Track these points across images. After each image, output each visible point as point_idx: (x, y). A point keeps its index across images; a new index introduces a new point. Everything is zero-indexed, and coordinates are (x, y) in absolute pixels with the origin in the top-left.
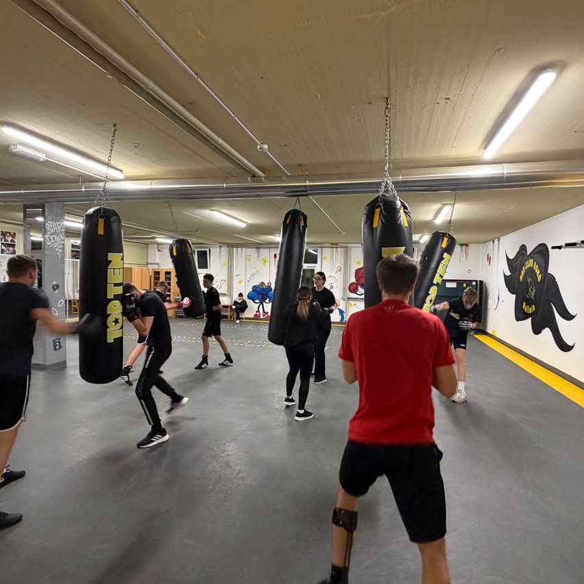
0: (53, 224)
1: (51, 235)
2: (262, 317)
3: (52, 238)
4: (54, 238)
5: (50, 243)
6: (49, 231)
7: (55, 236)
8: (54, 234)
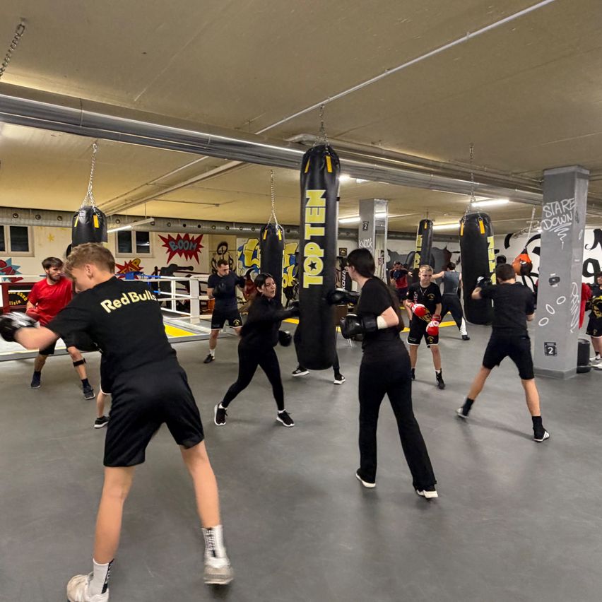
0: (554, 205)
1: (551, 218)
3: (552, 221)
4: (555, 221)
6: (549, 214)
7: (558, 219)
8: (556, 216)
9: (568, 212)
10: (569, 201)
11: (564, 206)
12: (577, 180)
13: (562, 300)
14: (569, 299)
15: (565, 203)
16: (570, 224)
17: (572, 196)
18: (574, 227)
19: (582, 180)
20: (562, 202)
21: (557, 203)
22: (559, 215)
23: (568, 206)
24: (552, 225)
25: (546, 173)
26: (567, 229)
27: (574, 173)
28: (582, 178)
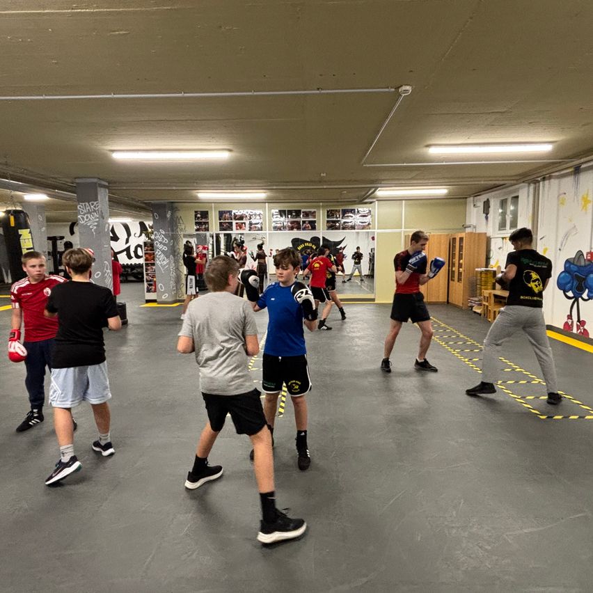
0: (85, 205)
1: (84, 215)
2: (575, 331)
3: (85, 217)
4: (87, 217)
5: (83, 222)
6: (82, 212)
7: (89, 215)
8: (88, 213)
9: (95, 211)
10: (95, 203)
11: (92, 207)
12: (99, 189)
13: (98, 274)
14: (103, 274)
15: (93, 204)
16: (97, 220)
17: (96, 199)
18: (100, 222)
19: (102, 189)
20: (90, 203)
21: (87, 204)
22: (89, 212)
23: (95, 207)
24: (85, 219)
25: (77, 181)
26: (96, 224)
27: (96, 183)
28: (101, 187)
